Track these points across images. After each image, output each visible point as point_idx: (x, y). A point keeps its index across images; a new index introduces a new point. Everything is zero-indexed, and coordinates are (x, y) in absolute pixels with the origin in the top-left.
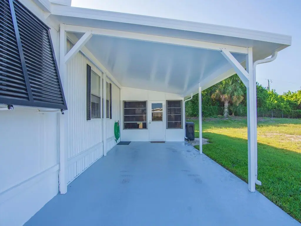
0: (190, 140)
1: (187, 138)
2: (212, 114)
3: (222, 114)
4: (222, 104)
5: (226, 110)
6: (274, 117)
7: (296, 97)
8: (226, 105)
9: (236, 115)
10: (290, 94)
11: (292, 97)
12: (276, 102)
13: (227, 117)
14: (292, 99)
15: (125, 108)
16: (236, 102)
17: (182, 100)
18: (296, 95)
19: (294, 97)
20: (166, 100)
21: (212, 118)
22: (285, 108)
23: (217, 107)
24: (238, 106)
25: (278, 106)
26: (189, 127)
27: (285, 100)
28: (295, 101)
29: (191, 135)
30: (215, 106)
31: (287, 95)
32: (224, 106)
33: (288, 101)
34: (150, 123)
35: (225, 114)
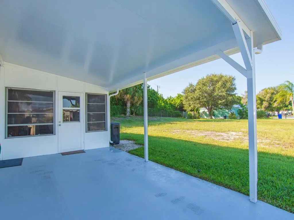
0: (116, 144)
1: (112, 142)
2: (116, 114)
3: (125, 114)
4: (125, 104)
5: (128, 110)
6: (163, 116)
7: (175, 101)
8: (129, 105)
9: (136, 114)
10: (171, 98)
11: (172, 101)
12: (163, 104)
13: (129, 117)
14: (173, 102)
15: (9, 100)
16: (137, 102)
17: (106, 95)
18: (175, 100)
19: (174, 101)
20: (86, 93)
21: (116, 118)
22: (169, 109)
23: (120, 107)
24: (138, 107)
25: (165, 107)
26: (115, 128)
27: (168, 103)
28: (175, 104)
29: (116, 138)
30: (119, 106)
31: (169, 100)
32: (126, 106)
33: (171, 104)
34: (60, 125)
35: (128, 114)
